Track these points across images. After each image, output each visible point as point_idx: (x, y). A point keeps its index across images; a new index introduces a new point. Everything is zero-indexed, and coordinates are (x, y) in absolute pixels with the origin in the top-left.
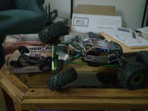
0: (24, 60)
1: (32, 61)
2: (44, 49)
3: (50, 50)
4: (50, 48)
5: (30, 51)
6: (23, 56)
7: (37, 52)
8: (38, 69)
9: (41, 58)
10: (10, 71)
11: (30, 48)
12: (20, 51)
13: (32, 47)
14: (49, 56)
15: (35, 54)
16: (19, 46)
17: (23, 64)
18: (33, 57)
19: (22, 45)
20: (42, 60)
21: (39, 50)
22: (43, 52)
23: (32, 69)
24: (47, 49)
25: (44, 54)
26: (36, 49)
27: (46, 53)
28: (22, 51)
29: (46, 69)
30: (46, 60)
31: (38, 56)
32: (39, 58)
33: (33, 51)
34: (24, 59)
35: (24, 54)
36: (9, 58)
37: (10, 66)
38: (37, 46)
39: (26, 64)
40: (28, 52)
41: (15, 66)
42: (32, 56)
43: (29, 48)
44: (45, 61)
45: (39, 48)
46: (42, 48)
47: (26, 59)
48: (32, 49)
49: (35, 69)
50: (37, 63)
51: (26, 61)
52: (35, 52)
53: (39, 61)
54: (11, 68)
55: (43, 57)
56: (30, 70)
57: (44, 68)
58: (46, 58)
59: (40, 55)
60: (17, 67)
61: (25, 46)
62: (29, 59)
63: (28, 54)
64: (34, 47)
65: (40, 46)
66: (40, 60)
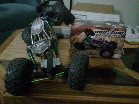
0: (87, 43)
1: (95, 44)
2: (109, 33)
3: (114, 34)
4: (115, 32)
5: (95, 34)
6: (88, 38)
7: (102, 36)
8: (99, 54)
9: (104, 42)
10: (72, 52)
11: (96, 31)
12: (86, 33)
13: (97, 30)
14: (112, 41)
15: (100, 38)
16: (86, 28)
17: (86, 47)
18: (96, 41)
19: (89, 28)
20: (104, 44)
21: (104, 34)
22: (108, 36)
23: (92, 54)
24: (112, 33)
25: (108, 38)
26: (101, 33)
27: (110, 38)
28: (87, 33)
29: (106, 55)
30: (108, 44)
31: (102, 40)
32: (102, 42)
33: (98, 34)
34: (88, 41)
35: (89, 36)
36: (74, 40)
37: (73, 47)
38: (102, 29)
39: (88, 47)
40: (93, 35)
41: (77, 49)
42: (97, 39)
43: (94, 31)
44: (108, 46)
45: (104, 32)
46: (107, 32)
47: (89, 42)
48: (97, 33)
49: (95, 54)
50: (99, 47)
51: (89, 44)
52: (100, 35)
53: (101, 45)
54: (74, 50)
55: (106, 41)
56: (90, 54)
57: (104, 53)
58: (109, 43)
59: (104, 39)
60: (79, 49)
61: (92, 28)
62: (92, 42)
63: (92, 37)
64: (100, 30)
65: (105, 30)
66: (103, 44)
